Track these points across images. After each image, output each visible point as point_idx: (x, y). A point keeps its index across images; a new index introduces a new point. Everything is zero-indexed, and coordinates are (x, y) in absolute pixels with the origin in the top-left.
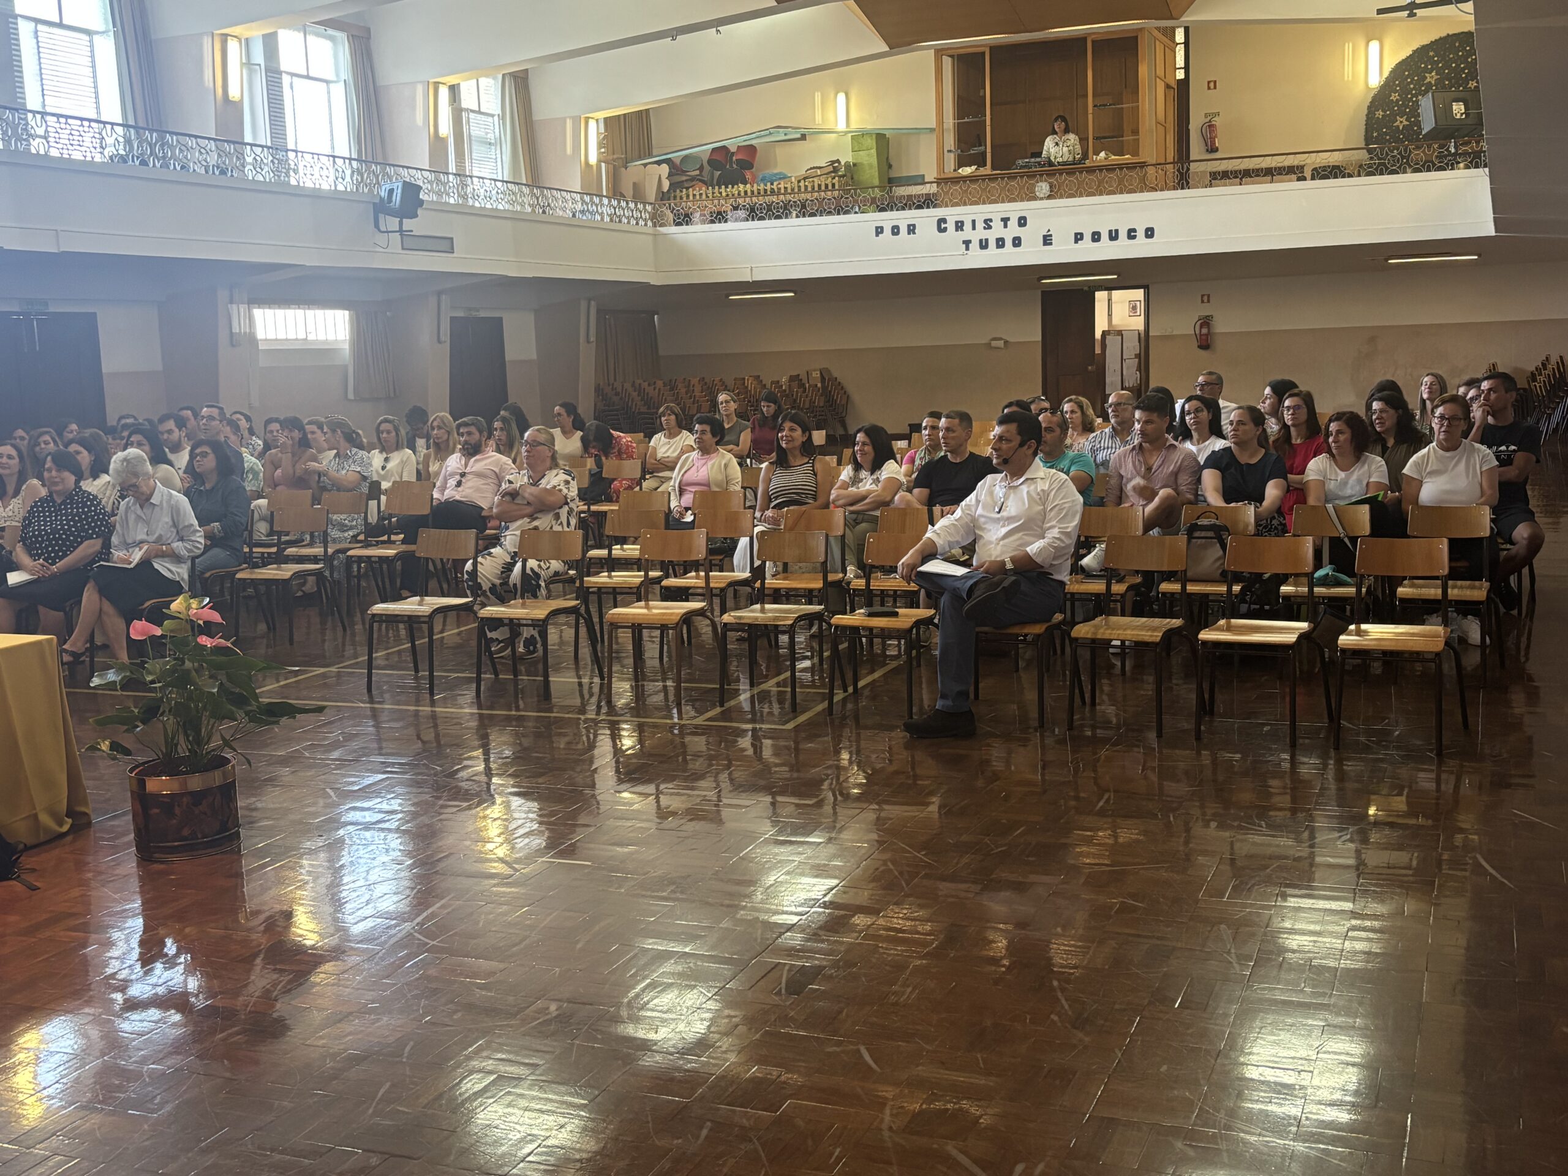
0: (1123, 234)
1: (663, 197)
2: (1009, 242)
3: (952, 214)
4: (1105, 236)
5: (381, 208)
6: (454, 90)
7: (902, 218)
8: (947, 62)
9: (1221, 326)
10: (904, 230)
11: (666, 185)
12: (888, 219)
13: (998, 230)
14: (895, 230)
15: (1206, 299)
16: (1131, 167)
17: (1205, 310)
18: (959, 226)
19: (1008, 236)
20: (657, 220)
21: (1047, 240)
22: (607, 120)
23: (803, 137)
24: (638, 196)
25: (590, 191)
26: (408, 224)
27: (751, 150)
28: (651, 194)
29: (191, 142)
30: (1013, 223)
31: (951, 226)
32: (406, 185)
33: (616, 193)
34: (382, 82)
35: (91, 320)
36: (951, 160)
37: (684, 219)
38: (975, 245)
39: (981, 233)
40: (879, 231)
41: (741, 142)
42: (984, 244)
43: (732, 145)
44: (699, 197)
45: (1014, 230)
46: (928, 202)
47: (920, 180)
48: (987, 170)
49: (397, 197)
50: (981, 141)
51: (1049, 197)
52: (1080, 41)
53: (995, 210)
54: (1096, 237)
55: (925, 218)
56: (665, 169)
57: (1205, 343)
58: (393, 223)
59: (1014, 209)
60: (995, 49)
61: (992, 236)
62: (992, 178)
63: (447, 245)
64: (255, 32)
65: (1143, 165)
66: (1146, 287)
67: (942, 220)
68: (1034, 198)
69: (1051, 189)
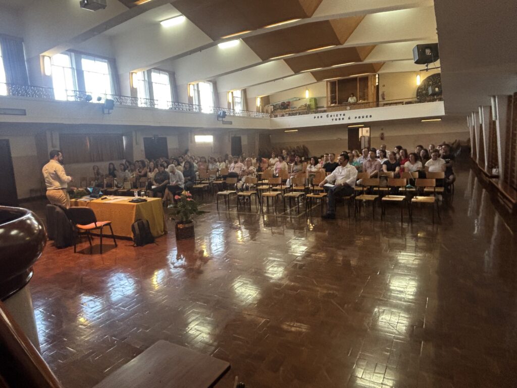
0: (365, 117)
1: (272, 112)
2: (341, 119)
3: (330, 114)
4: (361, 117)
5: (219, 116)
6: (232, 93)
7: (319, 115)
8: (329, 84)
9: (386, 135)
10: (320, 117)
11: (273, 110)
12: (317, 115)
13: (339, 117)
14: (318, 117)
15: (382, 129)
16: (367, 103)
17: (382, 132)
18: (331, 116)
19: (341, 118)
20: (271, 117)
21: (349, 118)
22: (261, 98)
23: (300, 99)
24: (267, 112)
25: (258, 111)
26: (224, 119)
27: (289, 102)
28: (270, 111)
29: (184, 105)
30: (342, 115)
31: (329, 116)
32: (223, 112)
33: (263, 112)
34: (218, 92)
35: (165, 139)
36: (329, 103)
37: (276, 116)
38: (334, 120)
39: (335, 117)
40: (315, 117)
41: (287, 101)
42: (336, 120)
43: (285, 101)
44: (279, 112)
45: (342, 117)
46: (325, 111)
47: (323, 107)
48: (337, 105)
49: (222, 114)
50: (335, 98)
51: (350, 110)
52: (355, 79)
53: (339, 113)
54: (359, 117)
55: (324, 115)
56: (272, 107)
57: (382, 138)
58: (221, 119)
59: (342, 112)
60: (339, 81)
61: (338, 118)
62: (338, 106)
63: (231, 123)
64: (195, 83)
65: (369, 103)
66: (370, 127)
67: (327, 115)
68: (346, 110)
69: (350, 108)
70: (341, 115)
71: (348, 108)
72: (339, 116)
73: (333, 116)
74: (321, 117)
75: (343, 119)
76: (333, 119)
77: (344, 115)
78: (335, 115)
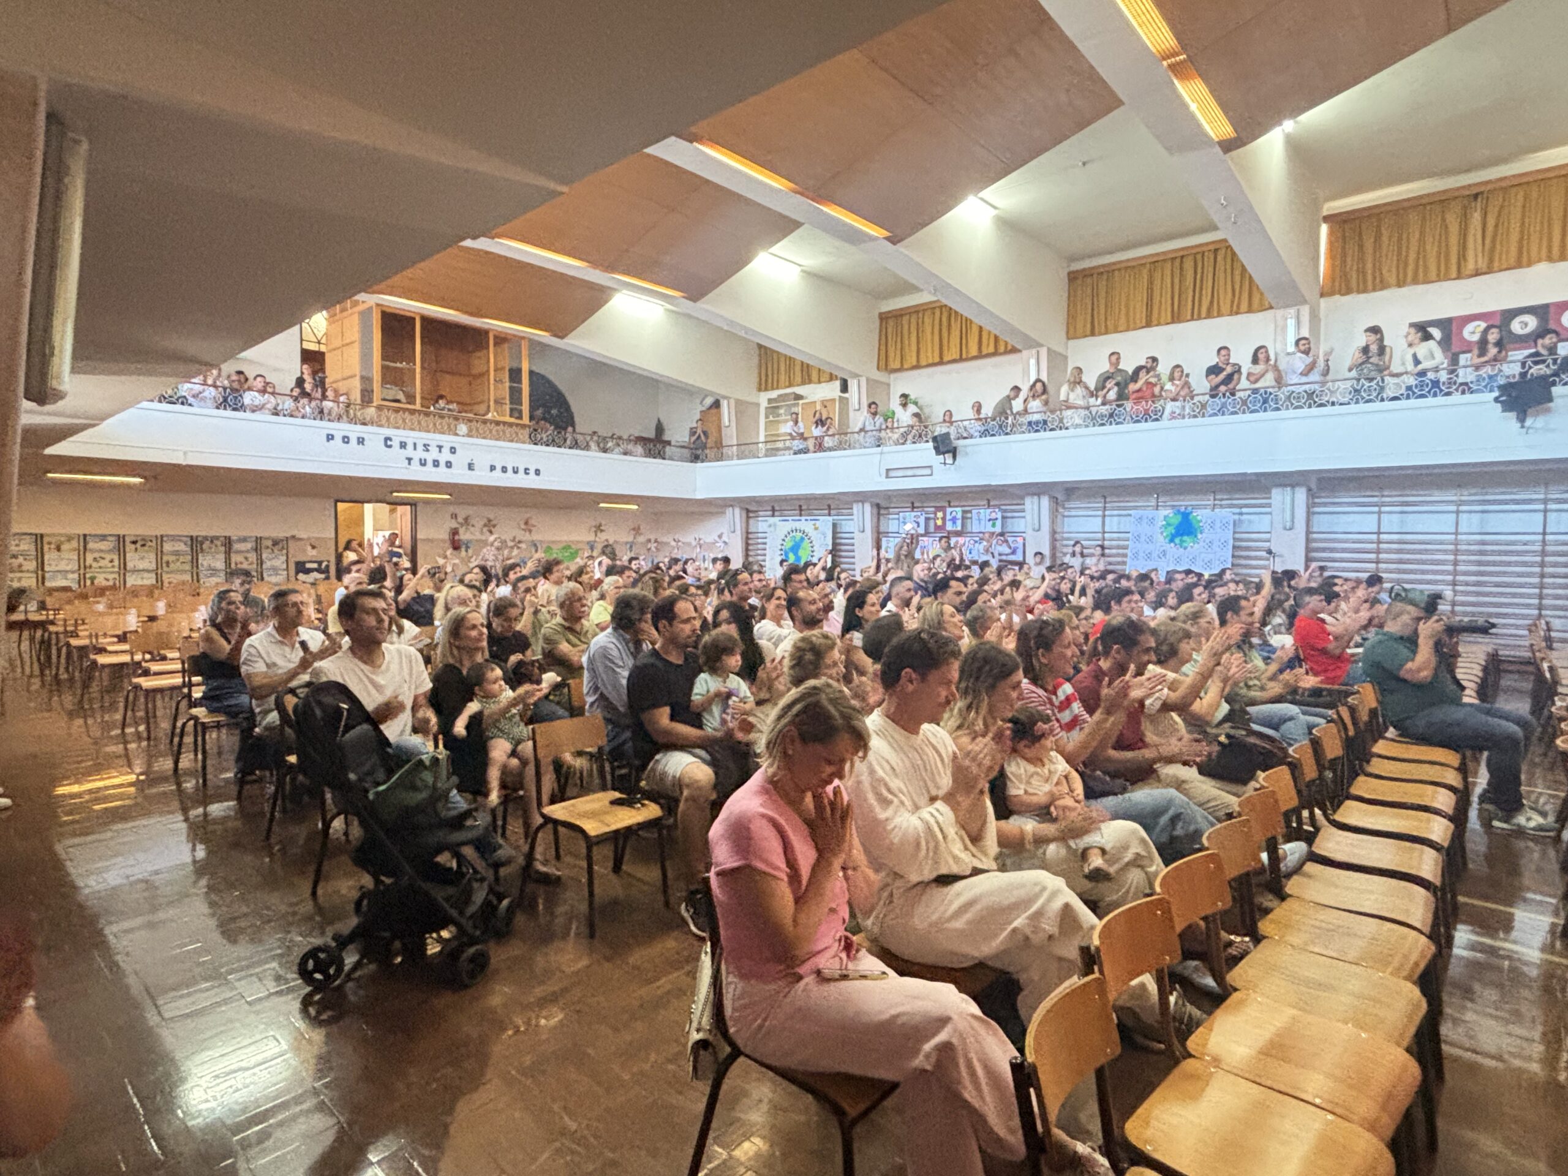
0: (521, 471)
2: (442, 464)
3: (398, 435)
4: (510, 470)
7: (353, 430)
8: (376, 316)
10: (353, 439)
13: (434, 454)
14: (346, 440)
15: (454, 516)
17: (455, 523)
18: (403, 445)
19: (442, 459)
21: (471, 467)
30: (446, 450)
31: (395, 443)
39: (420, 454)
40: (330, 438)
42: (423, 463)
46: (372, 422)
48: (418, 406)
53: (434, 438)
54: (504, 470)
55: (370, 434)
57: (456, 546)
59: (447, 440)
61: (429, 457)
66: (413, 505)
67: (387, 439)
68: (457, 434)
69: (470, 430)
70: (440, 447)
71: (463, 428)
72: (434, 450)
73: (410, 447)
74: (361, 441)
75: (449, 465)
76: (409, 460)
77: (453, 450)
78: (420, 447)
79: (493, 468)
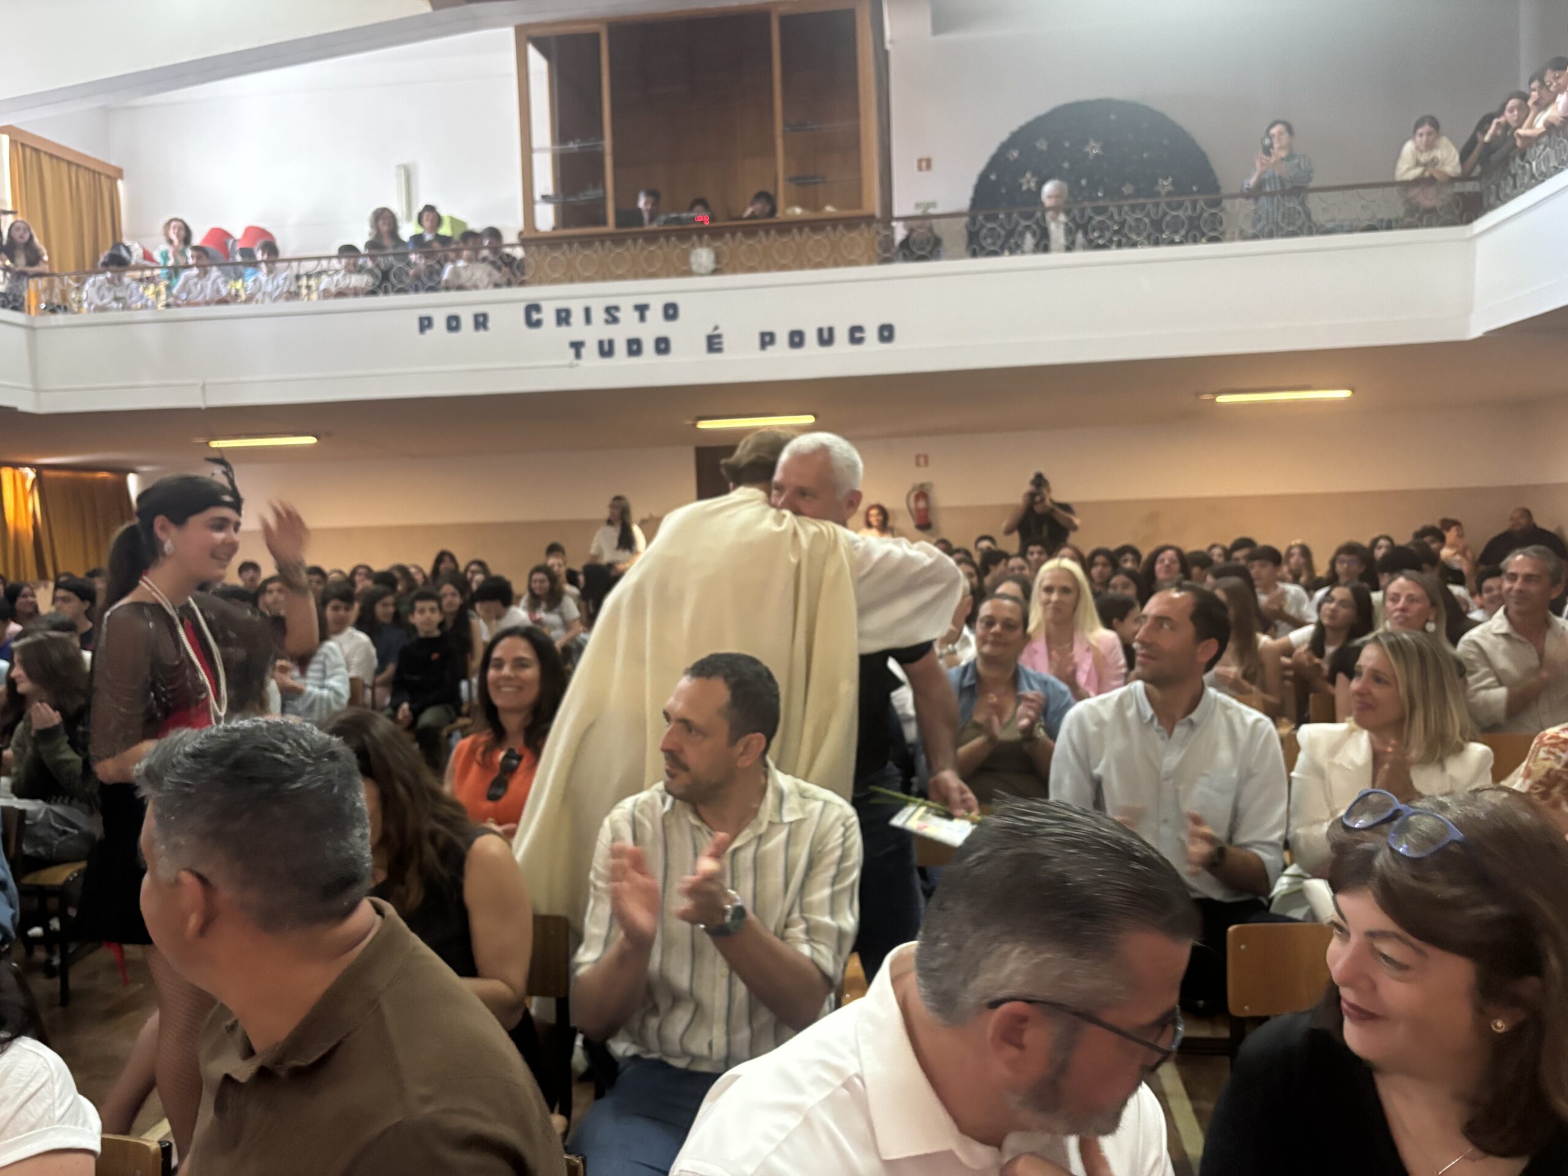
0: (842, 335)
2: (649, 346)
3: (548, 296)
4: (811, 338)
7: (465, 302)
9: (945, 498)
10: (467, 322)
12: (441, 304)
13: (631, 326)
14: (453, 323)
15: (922, 460)
16: (852, 223)
17: (921, 476)
18: (563, 317)
19: (647, 335)
21: (714, 344)
30: (655, 314)
31: (548, 315)
36: (547, 212)
38: (590, 350)
39: (600, 330)
40: (425, 324)
42: (606, 349)
45: (656, 325)
48: (611, 227)
51: (715, 272)
53: (623, 292)
54: (796, 339)
55: (505, 303)
57: (924, 522)
59: (656, 290)
60: (615, 28)
61: (620, 335)
65: (871, 220)
67: (533, 308)
68: (689, 273)
69: (718, 259)
70: (642, 309)
71: (703, 256)
72: (627, 315)
73: (577, 317)
74: (481, 322)
75: (663, 346)
76: (577, 346)
77: (671, 312)
78: (599, 315)
79: (767, 339)
